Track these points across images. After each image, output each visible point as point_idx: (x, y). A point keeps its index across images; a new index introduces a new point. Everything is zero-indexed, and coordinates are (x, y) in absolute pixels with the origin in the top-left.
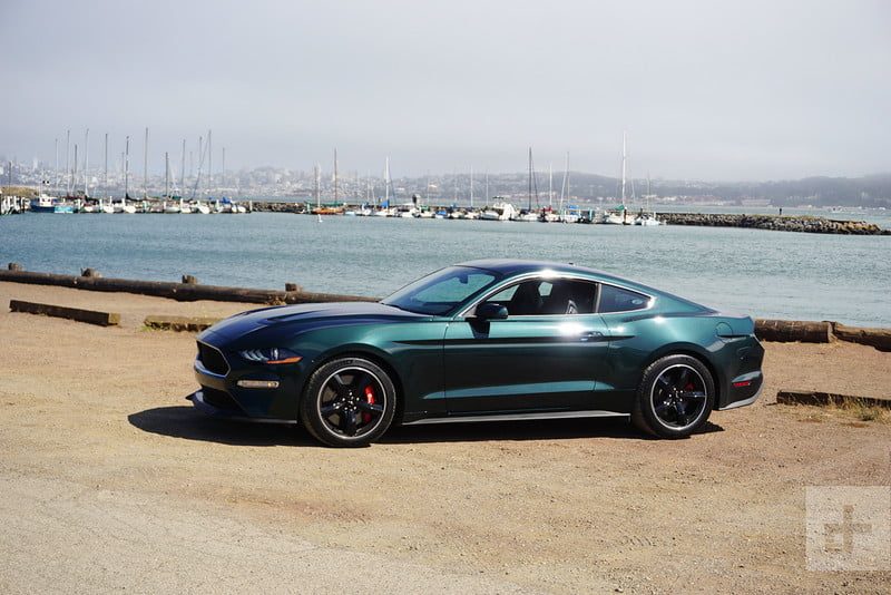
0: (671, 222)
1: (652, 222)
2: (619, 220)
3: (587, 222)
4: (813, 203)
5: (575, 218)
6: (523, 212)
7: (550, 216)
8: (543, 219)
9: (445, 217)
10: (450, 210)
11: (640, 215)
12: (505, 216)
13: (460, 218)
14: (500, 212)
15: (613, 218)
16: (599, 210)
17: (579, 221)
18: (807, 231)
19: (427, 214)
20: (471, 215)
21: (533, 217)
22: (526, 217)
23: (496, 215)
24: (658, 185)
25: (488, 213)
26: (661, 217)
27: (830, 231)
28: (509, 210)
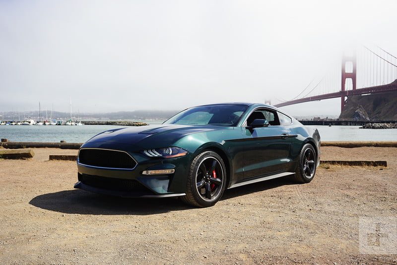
0: (85, 124)
1: (80, 124)
2: (70, 124)
3: (59, 125)
4: (121, 119)
5: (55, 124)
6: (38, 122)
7: (47, 123)
8: (44, 124)
9: (10, 124)
10: (12, 122)
11: (76, 122)
12: (31, 124)
13: (15, 125)
14: (30, 122)
15: (68, 123)
16: (63, 121)
17: (56, 125)
18: (127, 125)
19: (3, 124)
20: (19, 124)
21: (41, 124)
22: (39, 124)
23: (28, 123)
24: (76, 114)
25: (25, 123)
26: (82, 122)
27: (134, 125)
28: (33, 122)
